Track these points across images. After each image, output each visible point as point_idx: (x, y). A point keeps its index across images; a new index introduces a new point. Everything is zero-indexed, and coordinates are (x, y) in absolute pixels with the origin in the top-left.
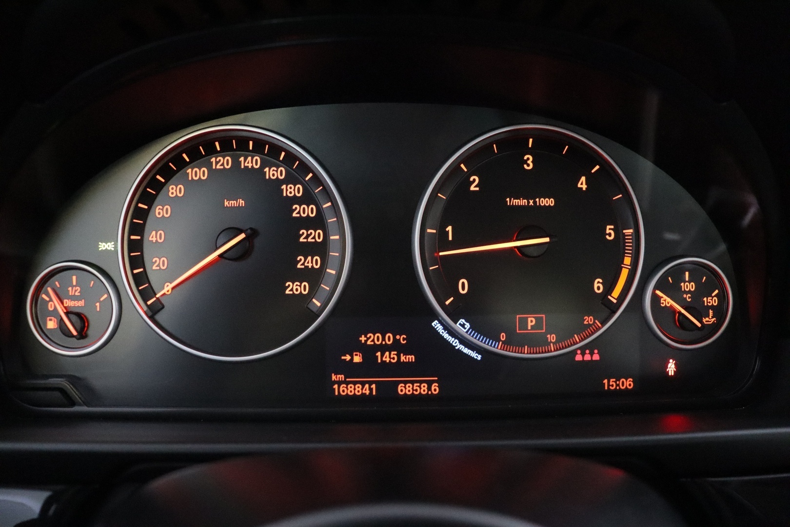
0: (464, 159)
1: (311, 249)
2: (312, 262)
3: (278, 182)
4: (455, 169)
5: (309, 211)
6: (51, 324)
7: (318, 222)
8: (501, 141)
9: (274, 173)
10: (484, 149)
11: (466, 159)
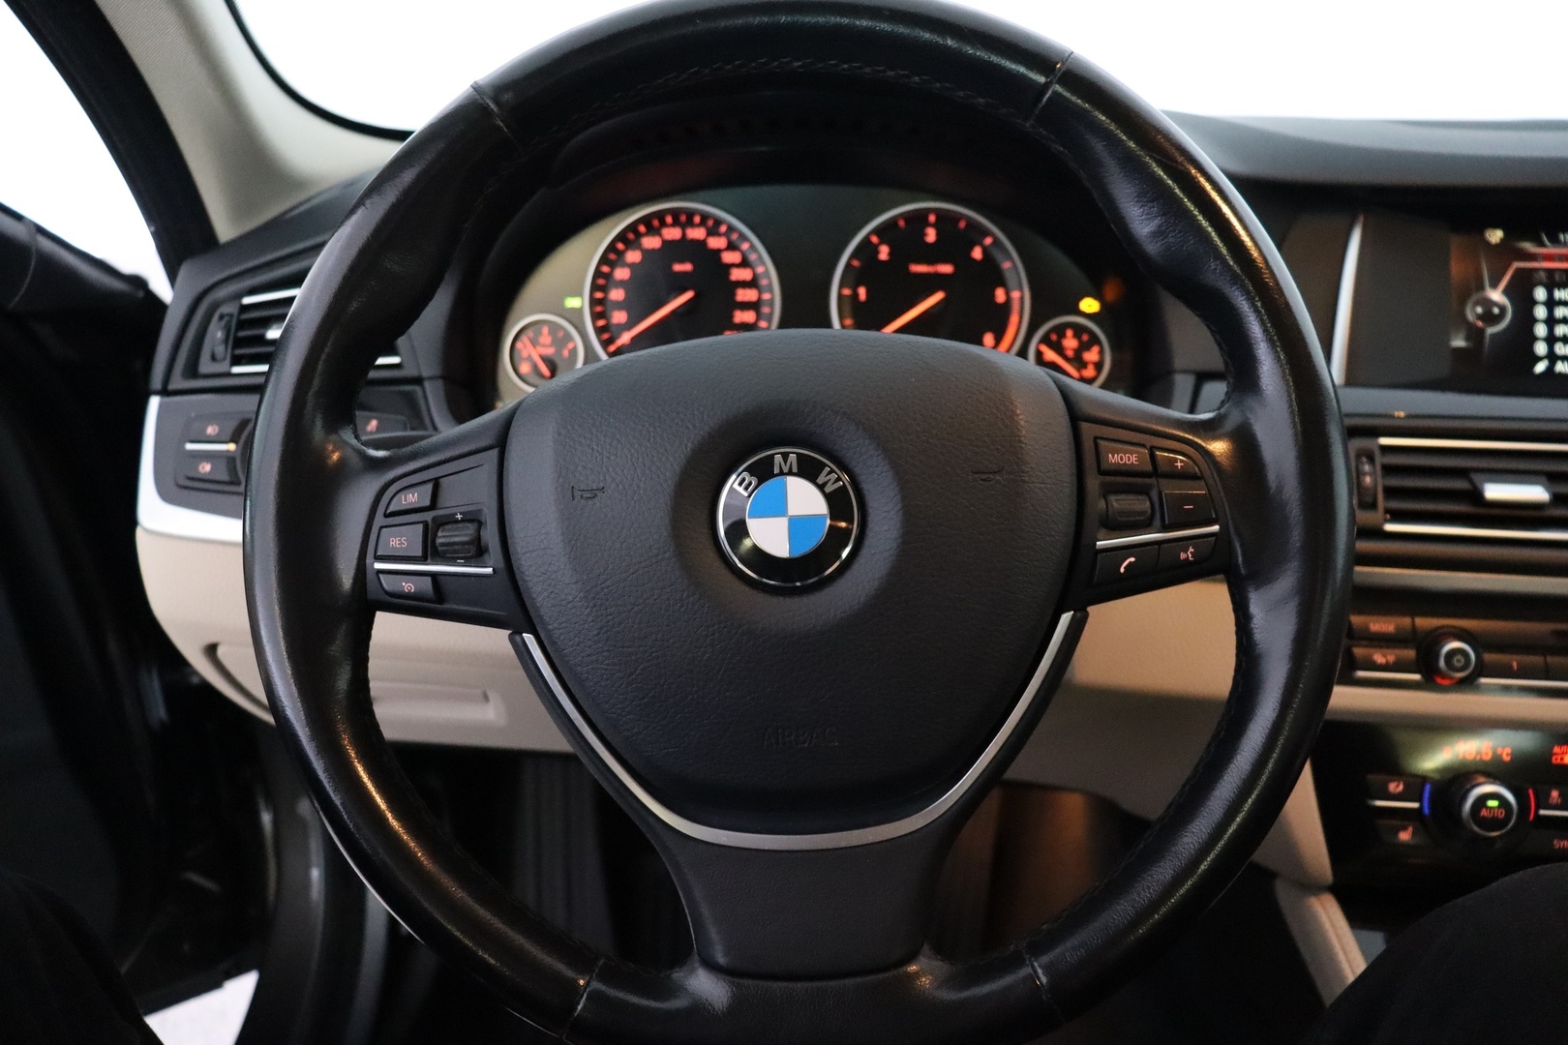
0: (875, 231)
1: (746, 306)
2: (748, 317)
3: (718, 251)
4: (866, 241)
5: (744, 274)
6: (525, 368)
7: (753, 284)
8: (906, 216)
9: (715, 243)
10: (892, 224)
11: (876, 231)
